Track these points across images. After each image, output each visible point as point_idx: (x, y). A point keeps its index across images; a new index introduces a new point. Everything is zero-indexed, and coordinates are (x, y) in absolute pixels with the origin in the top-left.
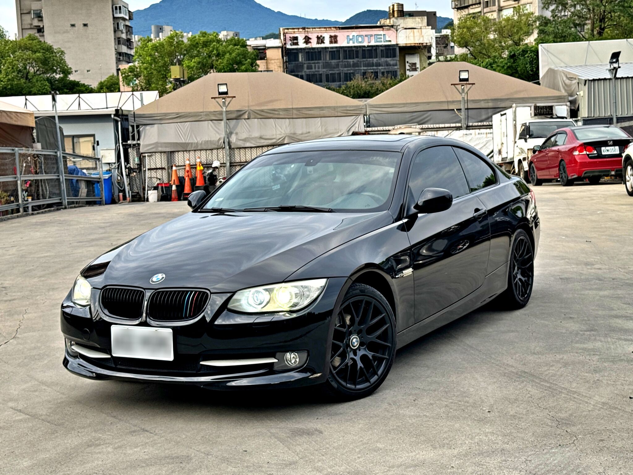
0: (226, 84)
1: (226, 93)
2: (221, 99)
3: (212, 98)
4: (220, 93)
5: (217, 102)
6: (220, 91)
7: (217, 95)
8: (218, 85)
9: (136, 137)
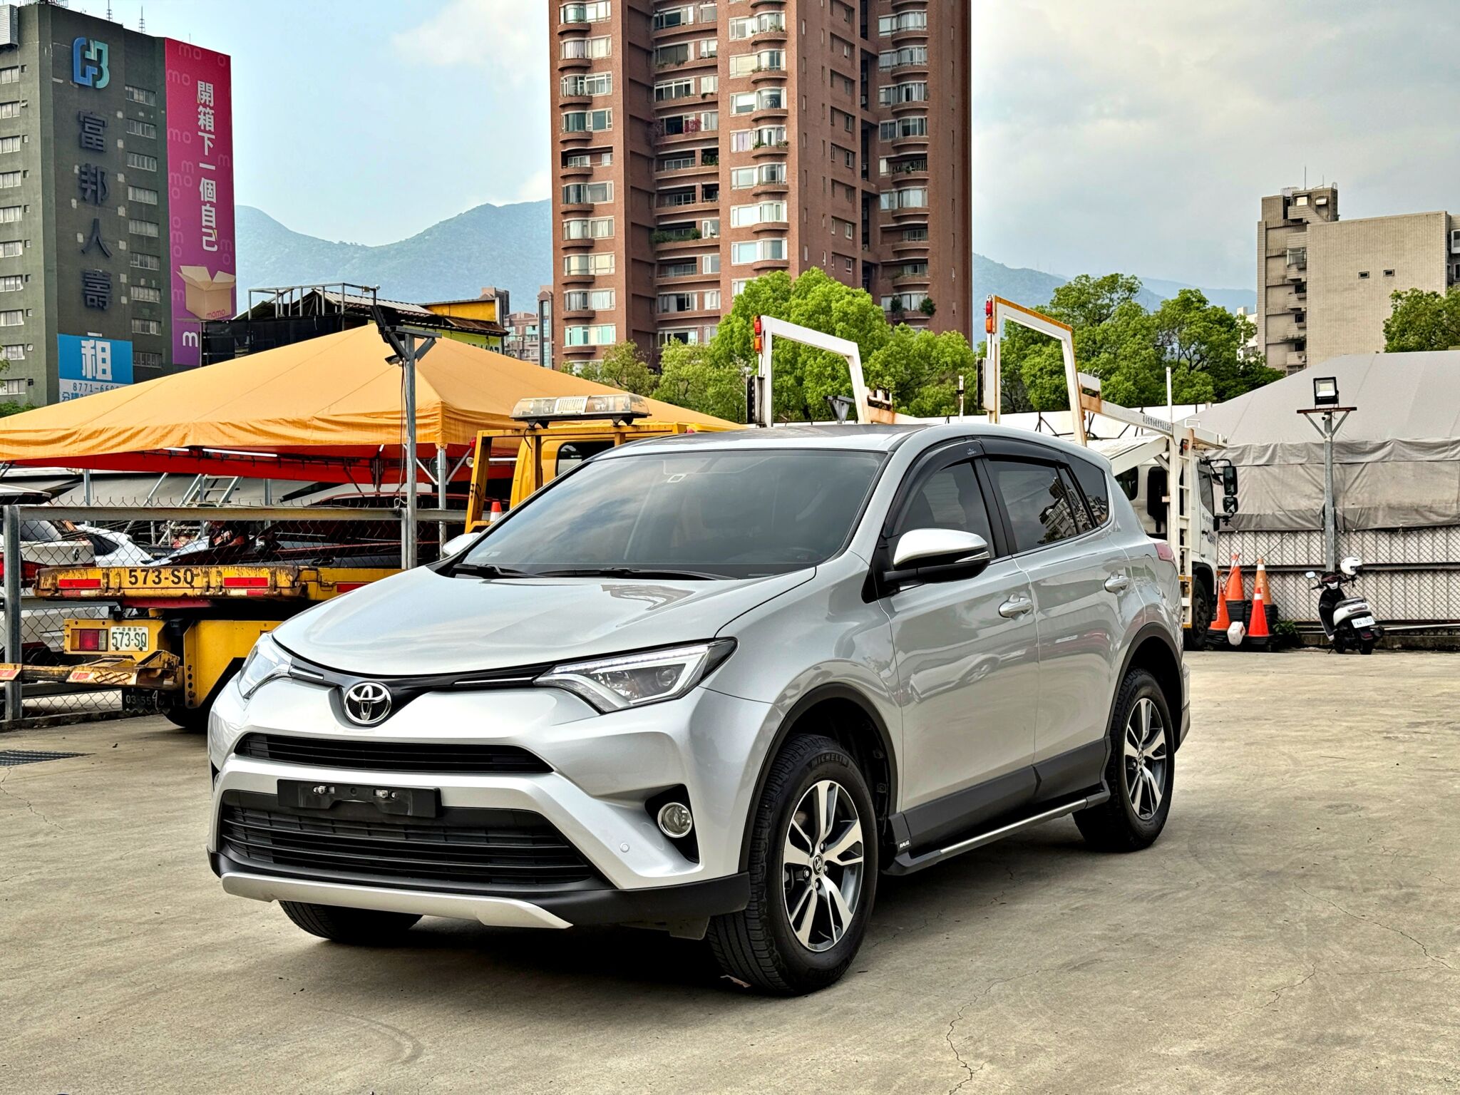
0: (1335, 379)
1: (1334, 400)
3: (1299, 412)
4: (1319, 401)
5: (1312, 422)
6: (1319, 395)
8: (1315, 380)
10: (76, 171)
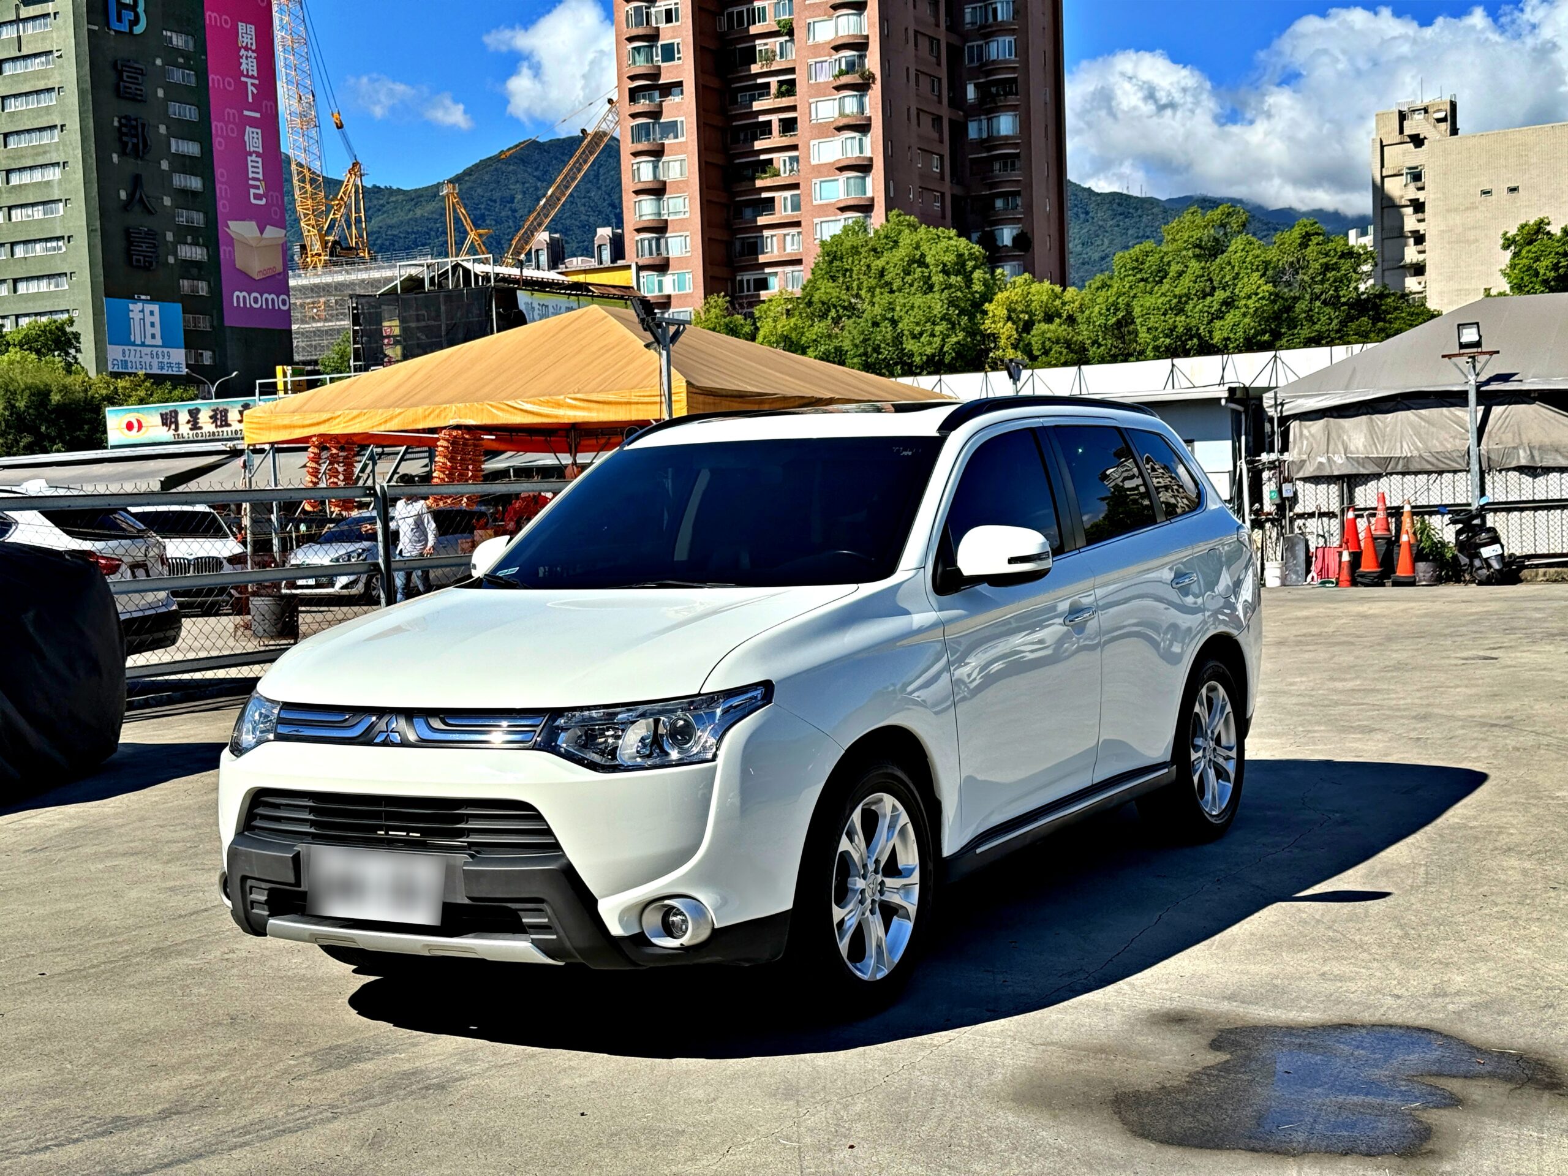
0: (1477, 324)
1: (1478, 344)
2: (1466, 359)
3: (1444, 356)
4: (1462, 346)
5: (1456, 365)
6: (1464, 340)
7: (1456, 351)
8: (1459, 325)
9: (1277, 444)
10: (116, 124)
